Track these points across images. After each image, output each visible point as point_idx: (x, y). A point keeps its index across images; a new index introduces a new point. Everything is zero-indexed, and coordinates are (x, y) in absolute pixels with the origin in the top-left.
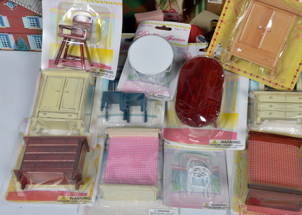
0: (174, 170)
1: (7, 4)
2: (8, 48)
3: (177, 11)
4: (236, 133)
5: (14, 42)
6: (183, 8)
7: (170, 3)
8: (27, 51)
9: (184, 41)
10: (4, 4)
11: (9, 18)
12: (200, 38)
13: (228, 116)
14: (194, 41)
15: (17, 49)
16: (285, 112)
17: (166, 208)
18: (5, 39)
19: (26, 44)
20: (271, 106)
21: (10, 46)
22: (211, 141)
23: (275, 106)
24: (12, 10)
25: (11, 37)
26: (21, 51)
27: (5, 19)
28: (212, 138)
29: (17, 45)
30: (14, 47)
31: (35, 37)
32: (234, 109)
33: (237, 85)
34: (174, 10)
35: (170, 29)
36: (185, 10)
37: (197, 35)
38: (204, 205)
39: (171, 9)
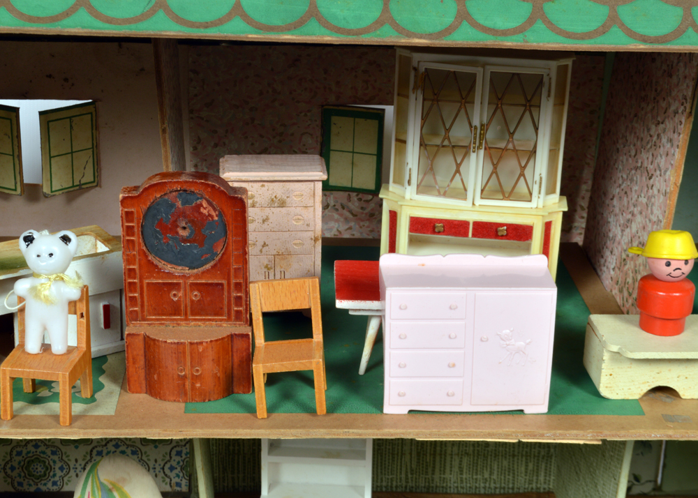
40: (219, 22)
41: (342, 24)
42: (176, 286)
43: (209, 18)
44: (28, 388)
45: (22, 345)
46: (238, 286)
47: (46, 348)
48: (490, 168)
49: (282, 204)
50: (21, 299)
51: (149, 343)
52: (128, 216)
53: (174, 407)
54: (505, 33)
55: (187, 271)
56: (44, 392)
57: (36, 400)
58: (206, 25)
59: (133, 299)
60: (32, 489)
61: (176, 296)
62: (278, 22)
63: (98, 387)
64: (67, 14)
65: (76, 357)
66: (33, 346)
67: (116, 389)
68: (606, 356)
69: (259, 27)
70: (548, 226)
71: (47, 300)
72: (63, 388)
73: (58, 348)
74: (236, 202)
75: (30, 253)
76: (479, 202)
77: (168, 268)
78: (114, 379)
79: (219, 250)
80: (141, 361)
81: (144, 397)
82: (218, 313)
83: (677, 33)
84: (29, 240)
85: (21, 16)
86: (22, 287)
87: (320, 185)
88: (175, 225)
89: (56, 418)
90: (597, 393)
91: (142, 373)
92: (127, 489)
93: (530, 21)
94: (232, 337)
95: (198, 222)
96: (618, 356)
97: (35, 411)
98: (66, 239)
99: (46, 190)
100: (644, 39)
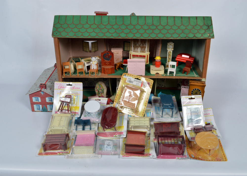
0: (100, 145)
1: (41, 93)
2: (39, 111)
3: (104, 96)
4: (123, 132)
5: (42, 108)
6: (106, 95)
7: (101, 93)
8: (46, 112)
9: (105, 104)
10: (40, 93)
11: (41, 98)
12: (111, 103)
13: (120, 127)
14: (109, 104)
15: (43, 111)
16: (140, 123)
17: (97, 155)
18: (38, 107)
19: (46, 109)
20: (135, 122)
21: (40, 110)
22: (114, 136)
23: (136, 121)
24: (43, 95)
25: (41, 106)
26: (44, 112)
27: (39, 98)
28: (114, 135)
29: (42, 109)
30: (42, 110)
31: (50, 105)
32: (122, 125)
33: (124, 117)
34: (103, 96)
35: (100, 100)
36: (107, 96)
37: (110, 102)
38: (110, 154)
39: (102, 96)
40: (110, 37)
41: (122, 37)
42: (107, 62)
43: (109, 36)
44: (92, 73)
45: (91, 68)
46: (113, 62)
47: (94, 69)
48: (141, 49)
49: (118, 53)
50: (91, 64)
51: (104, 68)
52: (102, 55)
53: (106, 75)
54: (138, 37)
55: (108, 61)
56: (93, 73)
57: (92, 74)
58: (109, 37)
59: (102, 64)
60: (91, 86)
61: (107, 63)
62: (116, 37)
63: (99, 73)
64: (96, 36)
65: (97, 70)
66: (92, 69)
67: (101, 73)
68: (151, 70)
69: (114, 37)
70: (147, 56)
71: (94, 64)
72: (95, 73)
73: (95, 69)
74: (112, 54)
75: (92, 59)
76: (140, 53)
77: (106, 61)
78: (100, 72)
79: (111, 59)
80: (103, 70)
81: (103, 74)
82: (111, 65)
83: (156, 37)
84: (92, 58)
85: (91, 36)
86: (91, 63)
87: (122, 51)
88: (106, 56)
89: (95, 76)
90: (150, 74)
91: (103, 71)
92: (102, 85)
93: (141, 36)
94: (112, 68)
95: (109, 56)
96: (152, 70)
97: (93, 75)
98: (95, 58)
99: (92, 51)
100: (152, 38)
